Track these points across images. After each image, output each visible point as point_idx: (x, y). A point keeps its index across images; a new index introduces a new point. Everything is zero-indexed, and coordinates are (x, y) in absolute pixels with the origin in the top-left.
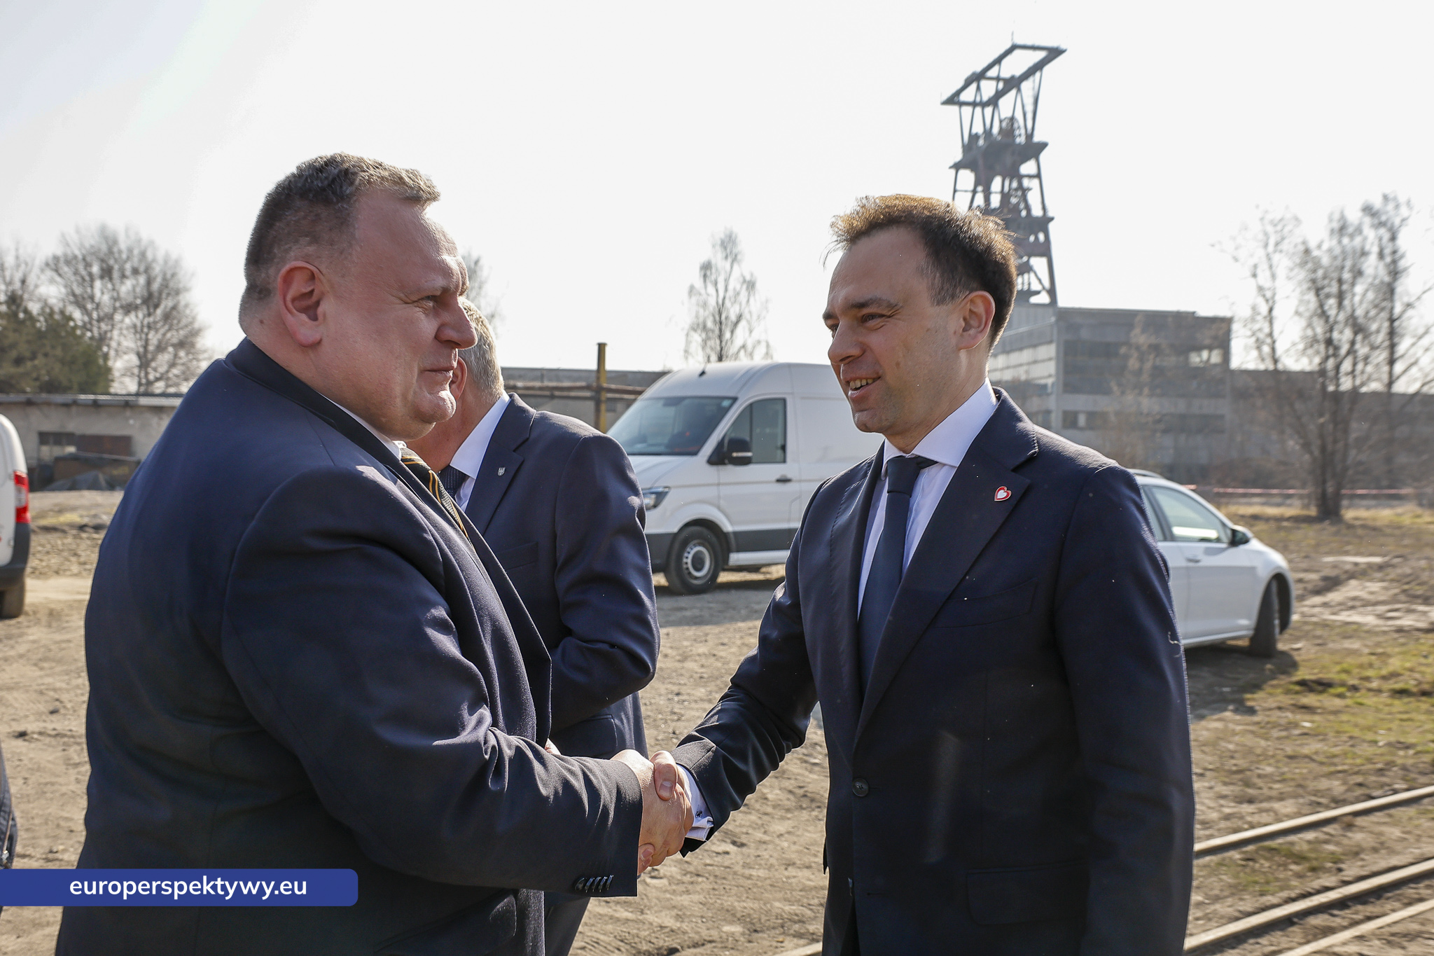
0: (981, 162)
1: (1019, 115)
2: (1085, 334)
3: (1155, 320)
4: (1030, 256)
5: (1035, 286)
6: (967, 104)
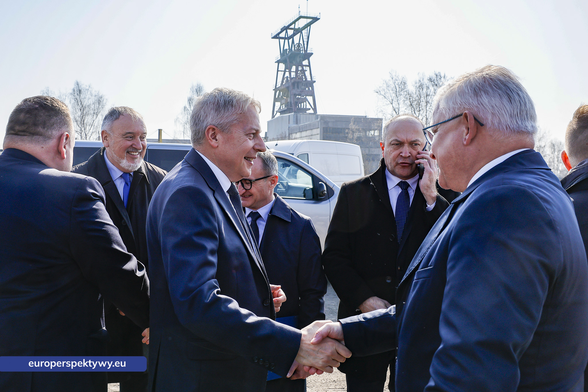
0: (288, 60)
1: (301, 42)
2: (330, 125)
3: (358, 120)
4: (306, 96)
5: (308, 106)
6: (282, 38)
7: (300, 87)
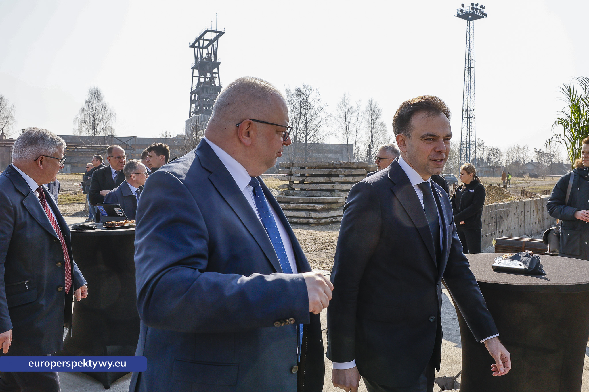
0: (200, 67)
1: (213, 53)
6: (196, 47)
7: (208, 91)
